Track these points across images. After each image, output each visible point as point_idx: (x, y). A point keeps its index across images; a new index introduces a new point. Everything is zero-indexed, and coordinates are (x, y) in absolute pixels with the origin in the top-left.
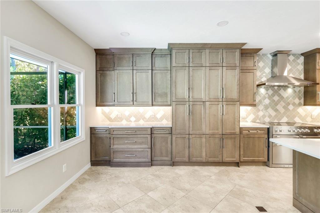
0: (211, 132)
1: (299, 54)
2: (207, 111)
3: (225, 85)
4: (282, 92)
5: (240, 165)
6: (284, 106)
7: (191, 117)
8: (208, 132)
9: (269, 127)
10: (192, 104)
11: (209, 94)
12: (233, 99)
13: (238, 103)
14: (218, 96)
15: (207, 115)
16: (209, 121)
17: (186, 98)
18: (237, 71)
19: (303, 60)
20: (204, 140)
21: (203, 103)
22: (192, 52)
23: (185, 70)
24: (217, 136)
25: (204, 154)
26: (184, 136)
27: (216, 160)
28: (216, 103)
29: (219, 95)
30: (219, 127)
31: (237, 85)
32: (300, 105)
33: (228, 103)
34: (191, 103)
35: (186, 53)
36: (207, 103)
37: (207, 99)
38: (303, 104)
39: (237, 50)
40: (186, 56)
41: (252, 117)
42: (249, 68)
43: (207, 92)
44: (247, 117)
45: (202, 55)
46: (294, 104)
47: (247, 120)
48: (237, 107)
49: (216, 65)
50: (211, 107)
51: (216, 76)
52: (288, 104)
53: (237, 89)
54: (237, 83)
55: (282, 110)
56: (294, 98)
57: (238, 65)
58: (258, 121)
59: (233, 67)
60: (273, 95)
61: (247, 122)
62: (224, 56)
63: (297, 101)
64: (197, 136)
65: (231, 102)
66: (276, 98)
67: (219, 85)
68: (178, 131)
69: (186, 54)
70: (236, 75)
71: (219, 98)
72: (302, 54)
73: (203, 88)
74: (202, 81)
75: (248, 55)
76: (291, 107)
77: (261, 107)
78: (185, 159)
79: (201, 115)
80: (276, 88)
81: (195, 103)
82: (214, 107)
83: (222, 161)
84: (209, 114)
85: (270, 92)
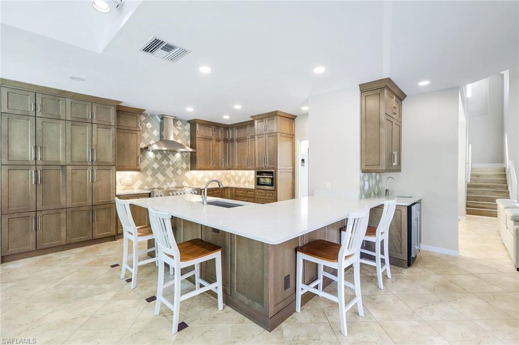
0: (75, 204)
1: (185, 121)
2: (69, 178)
3: (97, 145)
4: (170, 156)
5: (117, 239)
6: (173, 171)
7: (40, 187)
8: (69, 204)
9: (150, 192)
10: (42, 169)
11: (71, 156)
12: (106, 162)
13: (114, 167)
14: (86, 158)
15: (69, 183)
16: (72, 190)
17: (29, 160)
18: (112, 131)
19: (189, 128)
20: (63, 216)
21: (62, 167)
22: (41, 97)
23: (29, 120)
24: (84, 208)
25: (63, 234)
26: (26, 215)
27: (83, 238)
28: (83, 167)
29: (88, 157)
30: (88, 197)
31: (113, 147)
32: (187, 169)
33: (101, 168)
34: (40, 168)
35: (29, 97)
36: (69, 168)
37: (69, 162)
38: (190, 168)
39: (112, 107)
40: (29, 101)
41: (139, 183)
42: (132, 129)
43: (68, 153)
44: (133, 183)
45: (59, 104)
46: (182, 169)
47: (133, 187)
48: (112, 172)
49: (81, 120)
50: (75, 172)
51: (83, 134)
52: (177, 169)
53: (113, 151)
54: (112, 144)
55: (171, 175)
56: (182, 163)
57: (113, 124)
58: (146, 187)
59: (107, 126)
60: (162, 159)
61: (132, 189)
62: (95, 111)
63: (184, 166)
64: (51, 212)
65: (104, 166)
66: (165, 163)
67: (87, 145)
68: (12, 209)
69: (29, 99)
70: (111, 135)
71: (87, 161)
72: (189, 122)
73: (62, 148)
74: (59, 138)
75: (129, 114)
76: (179, 172)
77: (149, 172)
78: (28, 247)
79: (58, 183)
80: (165, 152)
81: (48, 168)
82: (79, 173)
83: (91, 238)
84: (72, 181)
85: (159, 156)
